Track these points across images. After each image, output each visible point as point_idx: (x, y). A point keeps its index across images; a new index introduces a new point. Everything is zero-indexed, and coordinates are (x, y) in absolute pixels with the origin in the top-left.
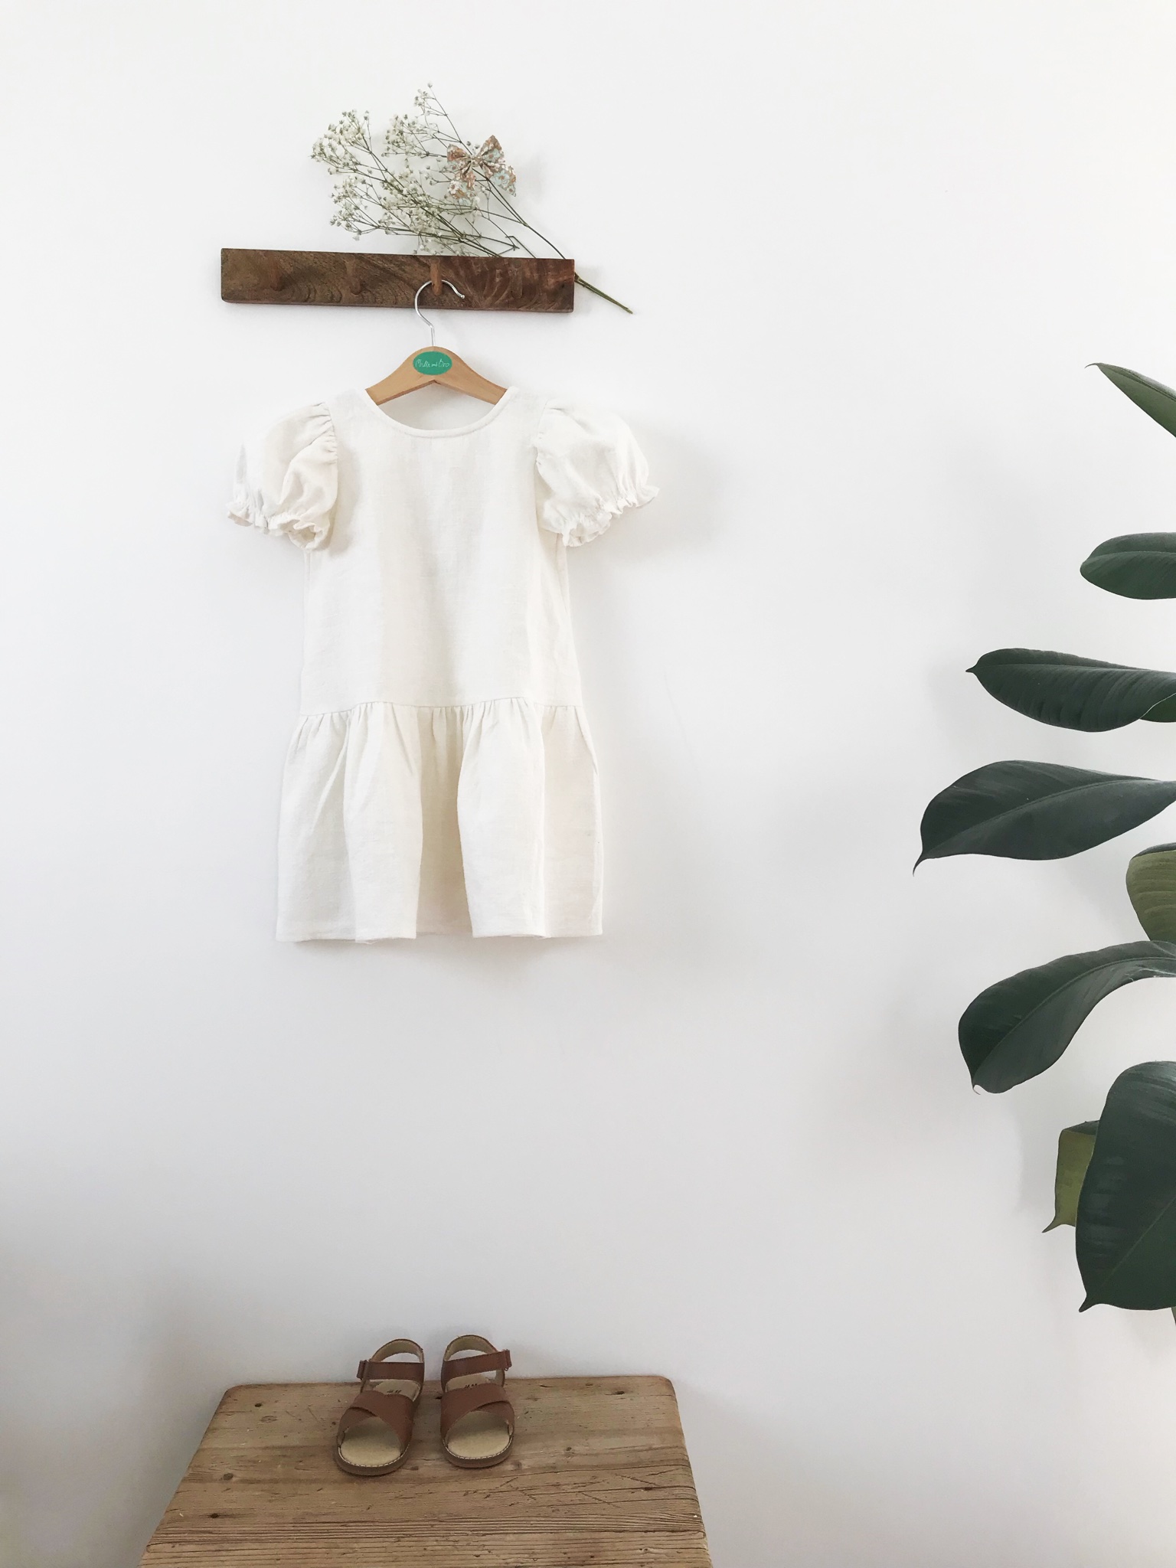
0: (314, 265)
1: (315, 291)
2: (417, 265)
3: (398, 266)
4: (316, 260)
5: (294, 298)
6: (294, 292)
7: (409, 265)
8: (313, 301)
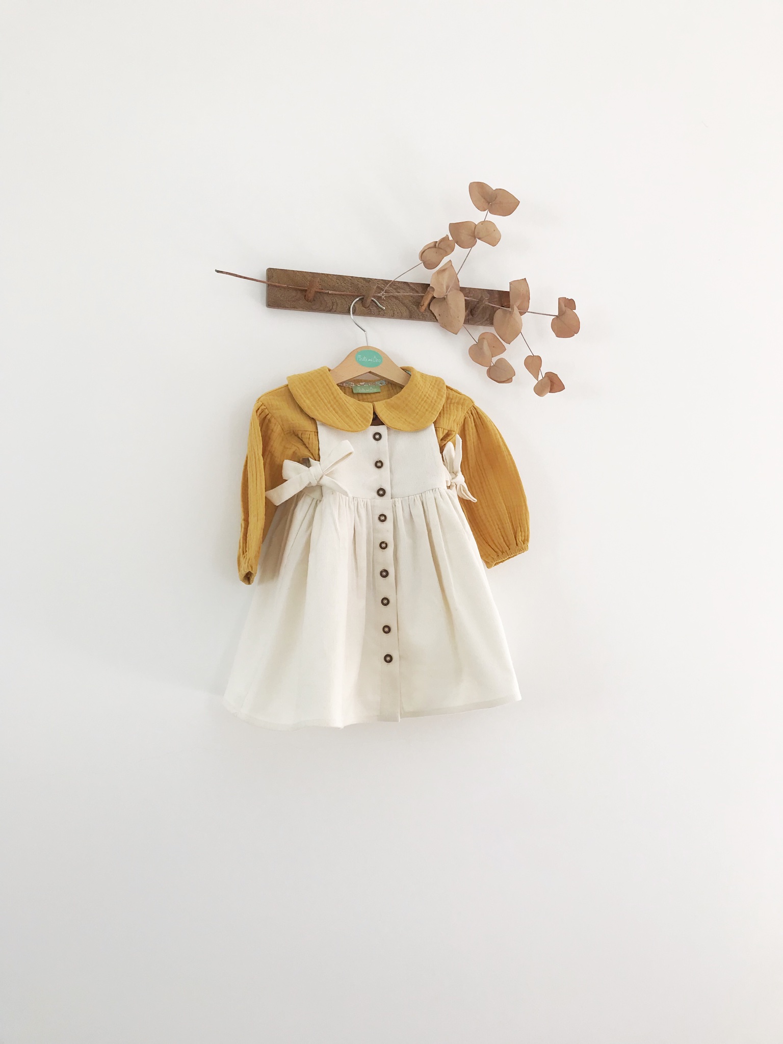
0: (337, 285)
1: (337, 305)
2: (408, 290)
3: (395, 289)
4: (338, 281)
5: (321, 308)
6: (322, 304)
7: (402, 289)
8: (335, 311)
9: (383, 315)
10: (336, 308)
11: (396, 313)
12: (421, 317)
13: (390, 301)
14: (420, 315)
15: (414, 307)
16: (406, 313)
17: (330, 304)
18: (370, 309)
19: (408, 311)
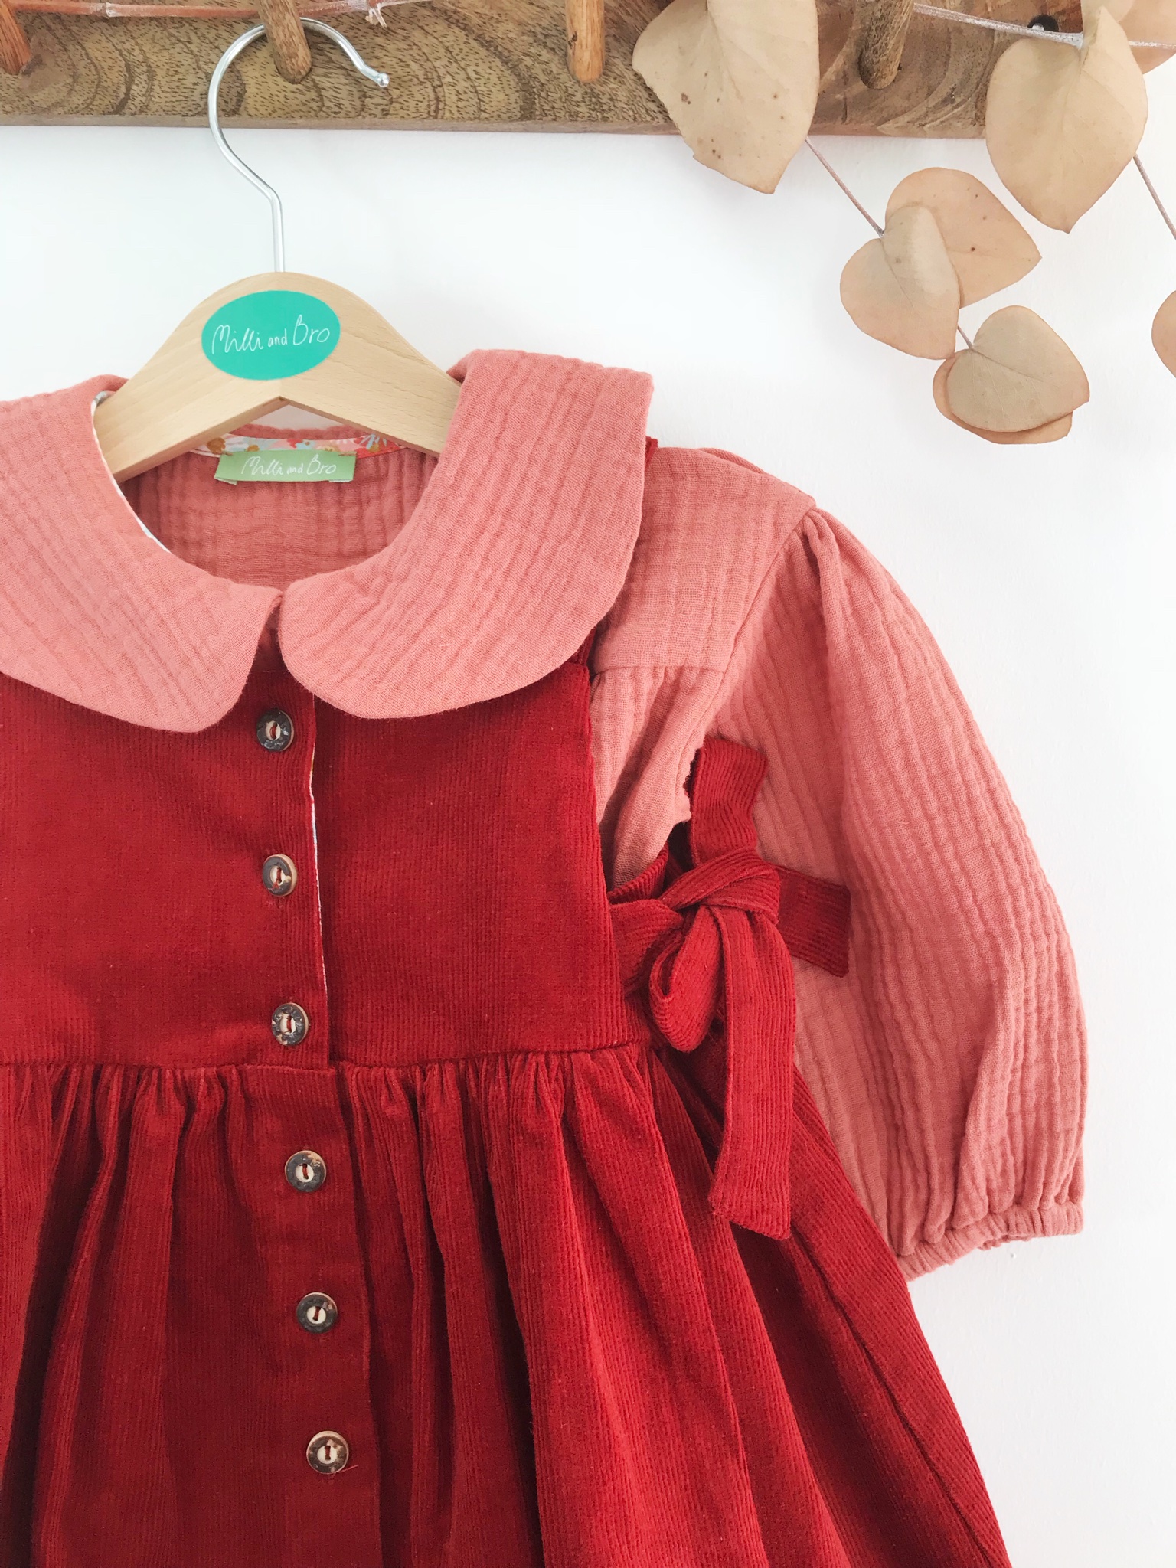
9: (385, 113)
10: (149, 93)
11: (451, 98)
12: (583, 109)
13: (417, 35)
14: (578, 97)
15: (545, 55)
16: (501, 94)
17: (115, 77)
18: (316, 85)
19: (513, 81)
